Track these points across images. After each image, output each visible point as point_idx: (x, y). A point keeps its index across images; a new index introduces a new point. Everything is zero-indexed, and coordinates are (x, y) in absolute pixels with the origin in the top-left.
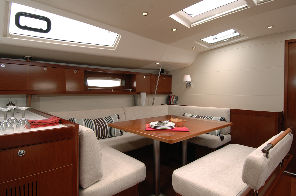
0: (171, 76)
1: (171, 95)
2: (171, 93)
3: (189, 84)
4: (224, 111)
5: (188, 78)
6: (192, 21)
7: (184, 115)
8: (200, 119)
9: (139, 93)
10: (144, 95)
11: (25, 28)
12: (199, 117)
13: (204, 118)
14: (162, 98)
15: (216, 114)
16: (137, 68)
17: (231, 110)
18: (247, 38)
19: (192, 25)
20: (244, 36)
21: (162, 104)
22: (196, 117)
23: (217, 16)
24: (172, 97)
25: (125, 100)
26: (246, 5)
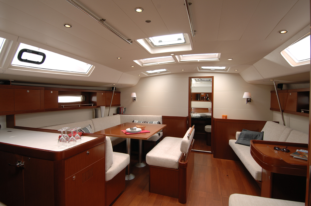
0: (120, 92)
1: (120, 107)
2: (120, 105)
3: (134, 99)
4: (159, 117)
5: (134, 95)
6: (143, 63)
7: (133, 122)
8: (145, 124)
9: (99, 107)
10: (103, 108)
11: (26, 61)
12: (145, 122)
13: (148, 123)
14: (113, 110)
15: (154, 119)
16: (96, 87)
17: (162, 116)
18: (170, 73)
19: (143, 65)
20: (169, 72)
21: (114, 114)
22: (142, 122)
23: (158, 63)
24: (122, 108)
25: (86, 113)
26: (174, 61)
